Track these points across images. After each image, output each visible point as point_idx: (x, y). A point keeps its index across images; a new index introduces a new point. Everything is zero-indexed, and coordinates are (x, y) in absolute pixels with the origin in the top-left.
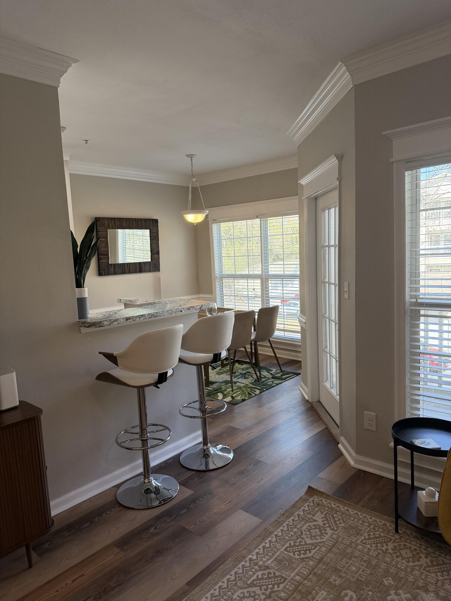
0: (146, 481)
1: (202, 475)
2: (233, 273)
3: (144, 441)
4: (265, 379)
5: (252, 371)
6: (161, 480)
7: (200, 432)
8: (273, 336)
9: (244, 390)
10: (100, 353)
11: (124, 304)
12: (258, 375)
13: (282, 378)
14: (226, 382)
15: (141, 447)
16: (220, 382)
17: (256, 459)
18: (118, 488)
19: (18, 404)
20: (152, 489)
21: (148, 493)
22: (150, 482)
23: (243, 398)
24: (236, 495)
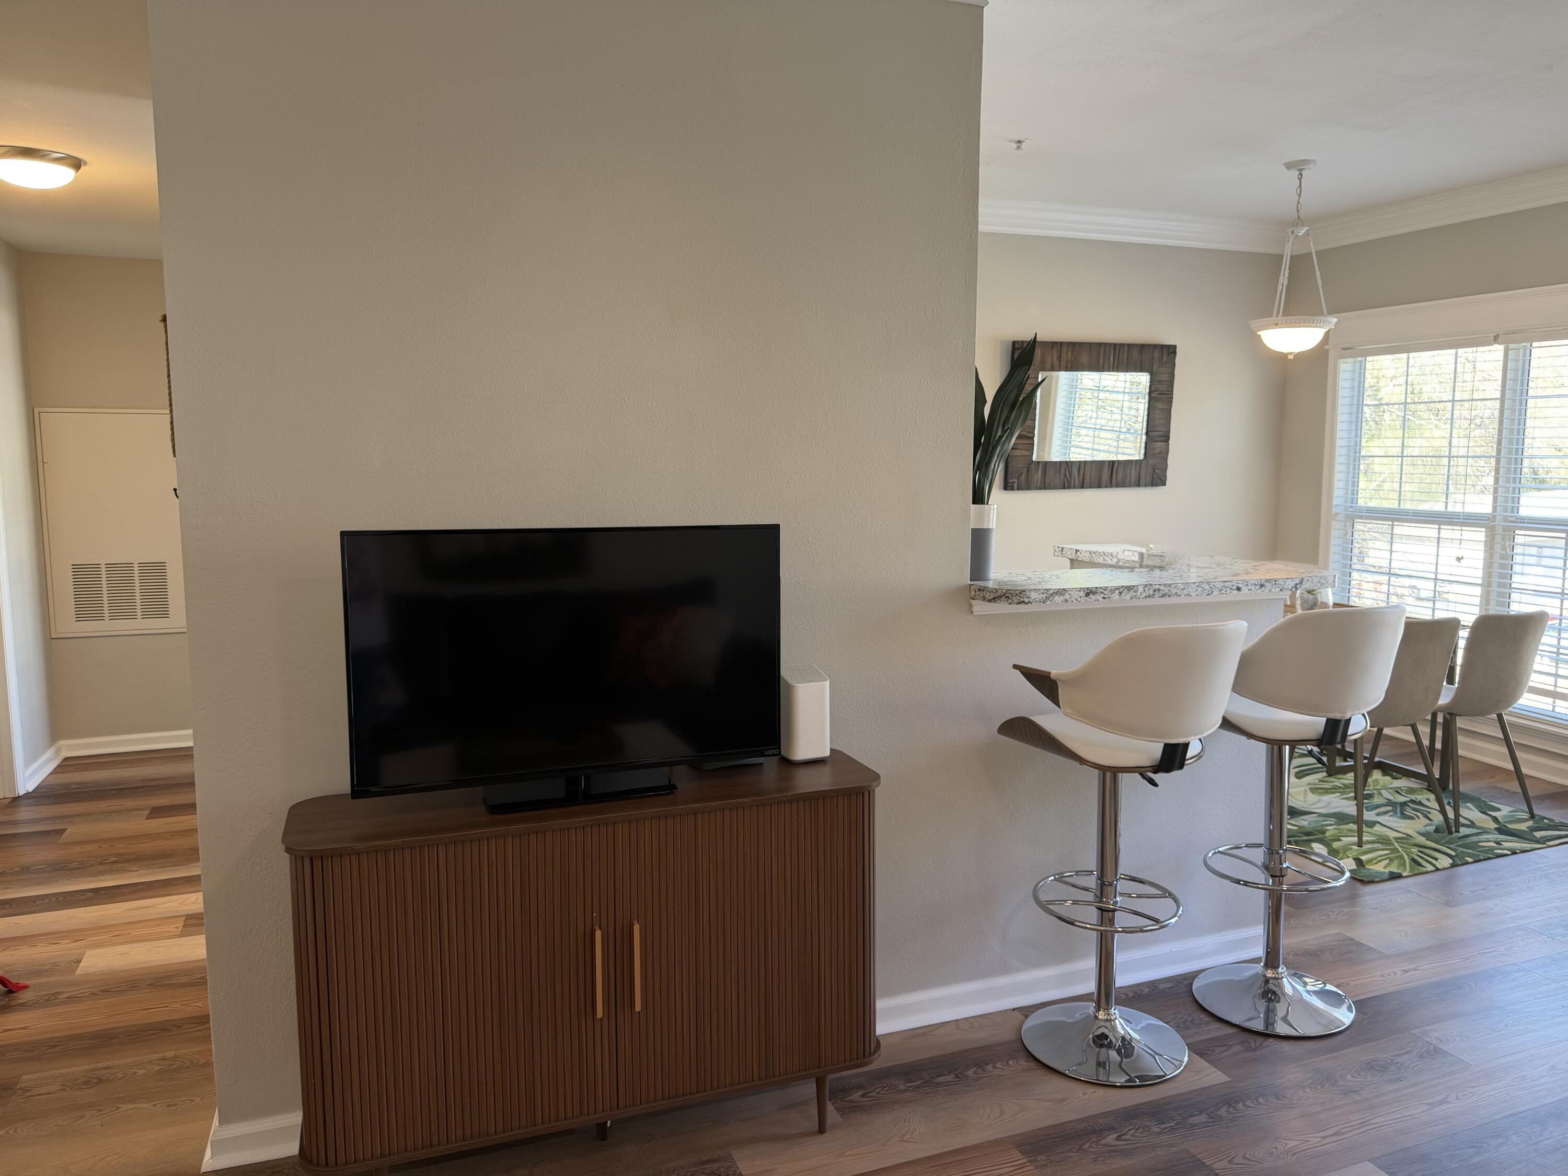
0: (1101, 1015)
1: (1256, 1042)
2: (1394, 505)
3: (1104, 913)
4: (1471, 829)
5: (1428, 800)
6: (1140, 1026)
7: (1258, 931)
8: (1510, 709)
9: (1400, 849)
10: (1015, 667)
11: (1069, 561)
12: (1451, 815)
13: (1535, 837)
14: (1341, 818)
15: (1095, 923)
16: (1320, 815)
17: (1428, 1042)
18: (1027, 1017)
19: (827, 753)
20: (1114, 1041)
21: (1102, 1046)
22: (1110, 1020)
23: (1394, 869)
24: (1360, 1121)
